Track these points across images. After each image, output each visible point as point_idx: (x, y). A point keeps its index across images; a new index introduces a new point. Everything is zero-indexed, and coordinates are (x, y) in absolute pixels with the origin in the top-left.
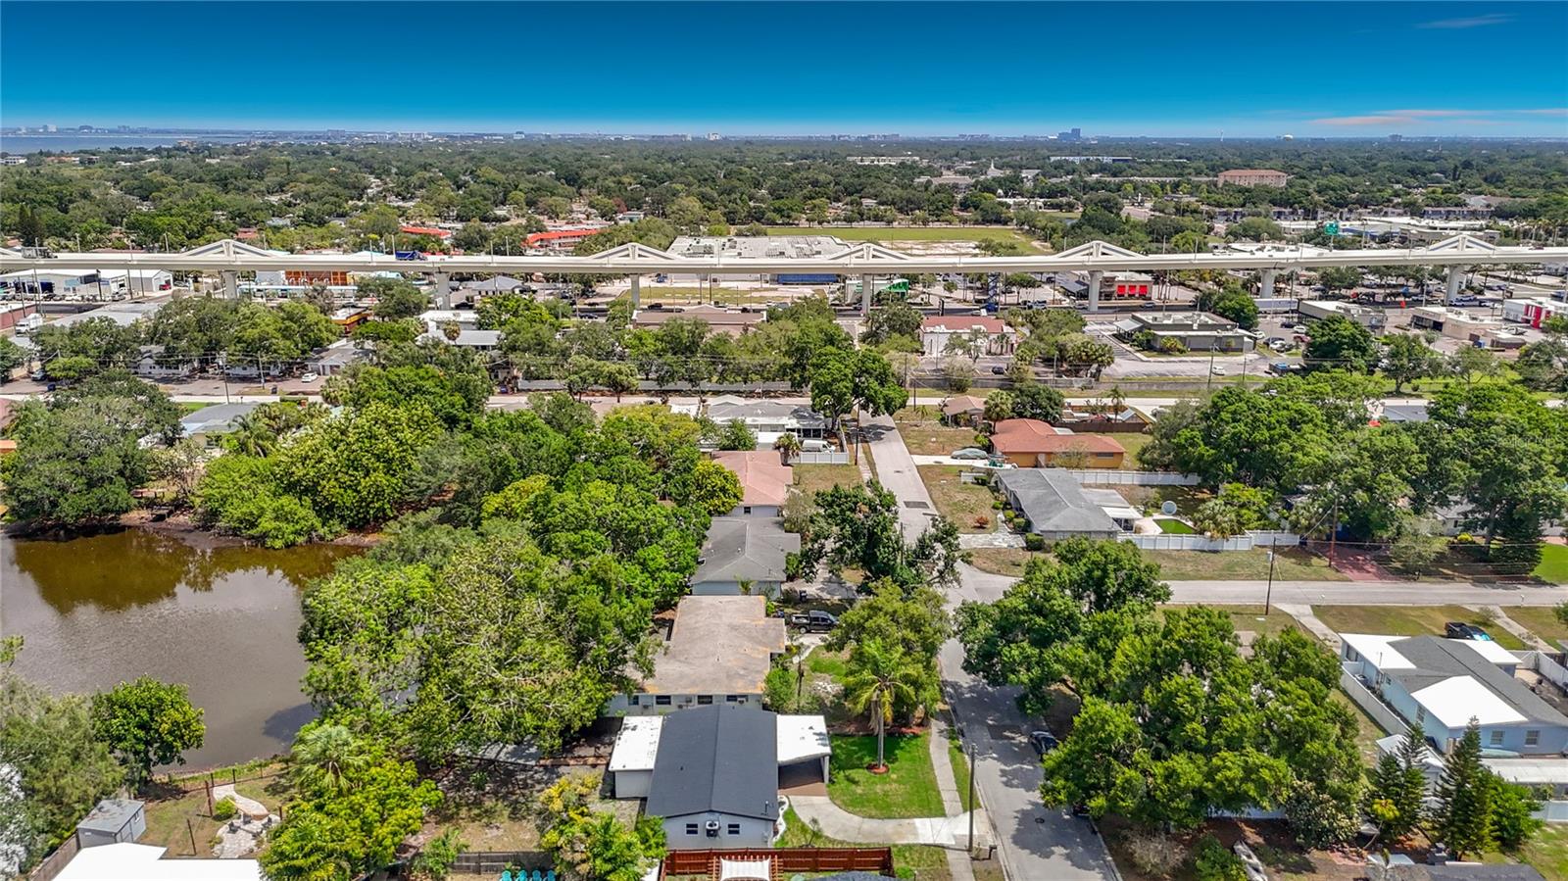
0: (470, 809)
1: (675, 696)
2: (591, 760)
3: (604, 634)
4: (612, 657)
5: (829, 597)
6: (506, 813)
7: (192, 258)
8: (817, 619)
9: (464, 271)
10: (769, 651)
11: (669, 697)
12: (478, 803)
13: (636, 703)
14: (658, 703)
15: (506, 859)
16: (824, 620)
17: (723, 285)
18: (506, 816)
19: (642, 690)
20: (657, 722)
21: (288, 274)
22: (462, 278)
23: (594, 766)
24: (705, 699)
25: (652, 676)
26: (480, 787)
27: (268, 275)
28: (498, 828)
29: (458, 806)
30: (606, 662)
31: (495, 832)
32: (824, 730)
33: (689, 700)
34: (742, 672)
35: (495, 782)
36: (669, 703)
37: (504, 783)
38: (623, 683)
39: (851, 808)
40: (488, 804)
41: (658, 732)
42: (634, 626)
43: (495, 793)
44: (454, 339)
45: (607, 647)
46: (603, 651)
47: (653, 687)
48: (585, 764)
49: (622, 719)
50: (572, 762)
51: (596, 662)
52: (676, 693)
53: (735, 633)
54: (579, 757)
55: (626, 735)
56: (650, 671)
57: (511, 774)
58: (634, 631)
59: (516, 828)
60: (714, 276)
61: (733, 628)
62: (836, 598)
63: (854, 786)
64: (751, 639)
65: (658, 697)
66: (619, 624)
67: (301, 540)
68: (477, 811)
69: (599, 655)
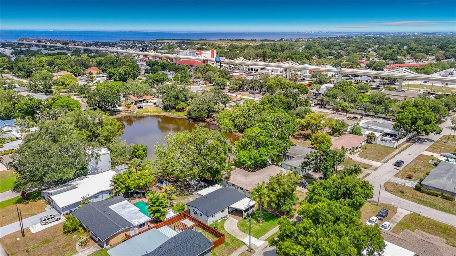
7: (282, 65)
9: (356, 74)
13: (228, 183)
17: (449, 86)
21: (309, 71)
22: (355, 76)
27: (304, 71)
36: (234, 186)
39: (239, 226)
43: (181, 190)
44: (318, 91)
47: (231, 181)
60: (447, 83)
63: (248, 222)
65: (232, 184)
67: (228, 131)
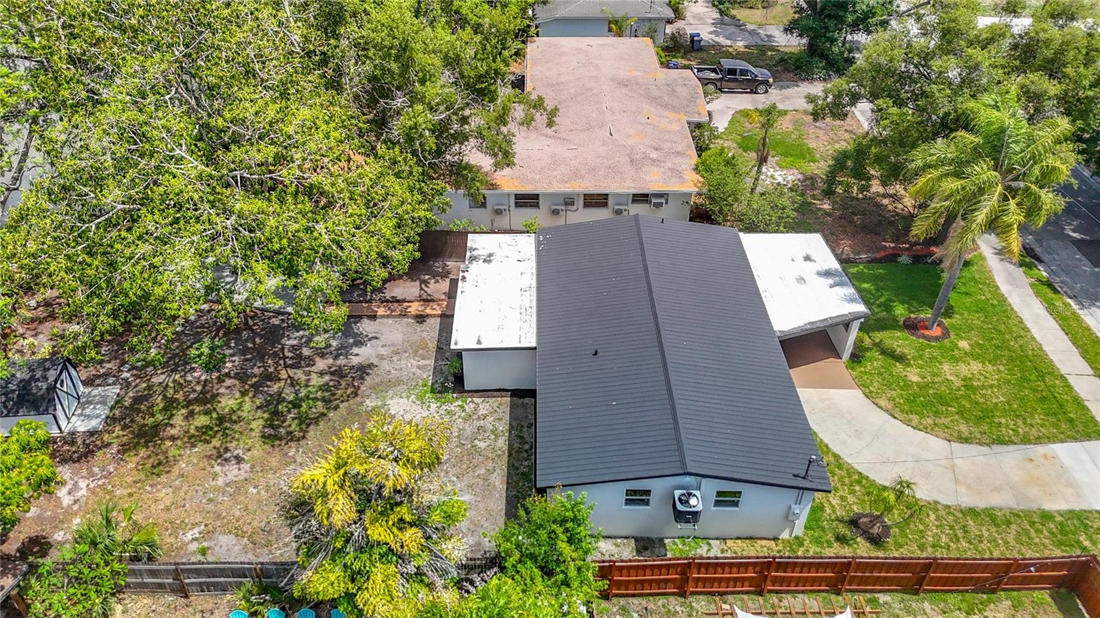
0: (191, 414)
1: (547, 195)
2: (415, 308)
3: (423, 82)
4: (440, 130)
5: (729, 42)
6: (257, 425)
8: (732, 72)
10: (685, 119)
11: (536, 197)
12: (207, 398)
13: (484, 205)
14: (517, 205)
15: (241, 573)
16: (744, 72)
18: (257, 433)
19: (493, 186)
20: (526, 245)
23: (420, 318)
24: (596, 200)
25: (510, 165)
26: (213, 365)
28: (239, 460)
29: (170, 405)
30: (431, 142)
31: (233, 472)
32: (835, 265)
33: (569, 201)
34: (654, 155)
35: (243, 353)
36: (537, 206)
37: (260, 354)
38: (461, 174)
39: (915, 419)
40: (227, 403)
41: (531, 266)
42: (482, 68)
43: (242, 377)
45: (432, 109)
46: (425, 118)
47: (509, 181)
48: (404, 315)
49: (464, 234)
50: (381, 311)
51: (410, 140)
52: (550, 190)
53: (624, 90)
54: (395, 300)
55: (475, 271)
56: (506, 154)
57: (274, 335)
58: (480, 78)
59: (274, 462)
61: (622, 84)
62: (740, 44)
63: (899, 368)
64: (653, 99)
65: (518, 197)
66: (452, 61)
68: (202, 420)
69: (415, 126)
